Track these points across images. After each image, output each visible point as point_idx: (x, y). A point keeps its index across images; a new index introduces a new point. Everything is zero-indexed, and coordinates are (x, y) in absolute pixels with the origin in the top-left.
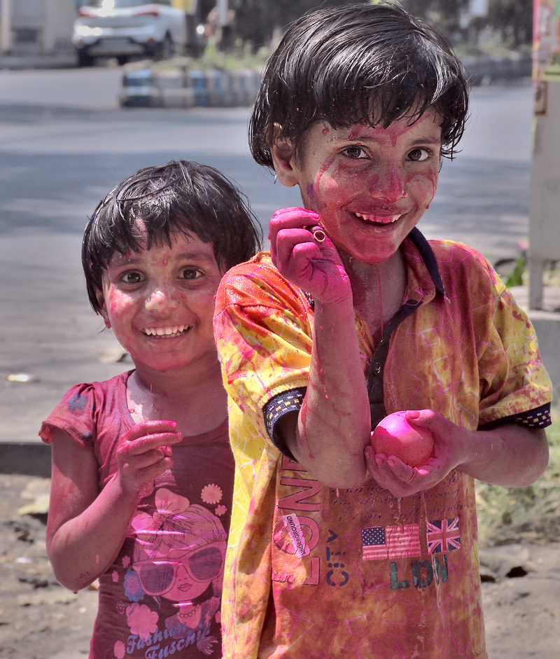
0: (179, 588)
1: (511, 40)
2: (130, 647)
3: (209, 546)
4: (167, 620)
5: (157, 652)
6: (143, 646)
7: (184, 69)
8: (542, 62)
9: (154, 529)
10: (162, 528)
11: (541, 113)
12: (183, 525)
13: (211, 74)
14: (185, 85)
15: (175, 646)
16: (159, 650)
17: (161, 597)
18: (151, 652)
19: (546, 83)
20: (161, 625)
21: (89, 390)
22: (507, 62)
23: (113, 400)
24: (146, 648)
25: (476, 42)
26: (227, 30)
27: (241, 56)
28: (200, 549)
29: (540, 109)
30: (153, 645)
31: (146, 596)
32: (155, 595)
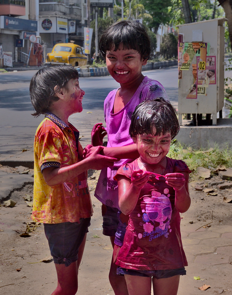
0: (160, 218)
1: (166, 57)
2: (144, 235)
3: (167, 206)
4: (156, 228)
5: (153, 237)
6: (149, 235)
7: (88, 67)
8: (180, 66)
9: (152, 201)
10: (154, 201)
11: (180, 78)
12: (160, 201)
13: (94, 68)
14: (88, 72)
15: (158, 235)
16: (153, 236)
17: (154, 221)
18: (151, 237)
19: (181, 71)
20: (154, 229)
21: (128, 166)
22: (165, 63)
23: (135, 167)
24: (150, 235)
25: (158, 58)
26: (98, 58)
27: (102, 64)
28: (165, 207)
29: (180, 77)
30: (152, 235)
31: (150, 221)
32: (153, 220)
